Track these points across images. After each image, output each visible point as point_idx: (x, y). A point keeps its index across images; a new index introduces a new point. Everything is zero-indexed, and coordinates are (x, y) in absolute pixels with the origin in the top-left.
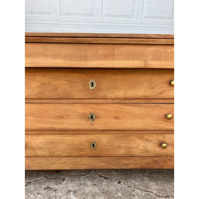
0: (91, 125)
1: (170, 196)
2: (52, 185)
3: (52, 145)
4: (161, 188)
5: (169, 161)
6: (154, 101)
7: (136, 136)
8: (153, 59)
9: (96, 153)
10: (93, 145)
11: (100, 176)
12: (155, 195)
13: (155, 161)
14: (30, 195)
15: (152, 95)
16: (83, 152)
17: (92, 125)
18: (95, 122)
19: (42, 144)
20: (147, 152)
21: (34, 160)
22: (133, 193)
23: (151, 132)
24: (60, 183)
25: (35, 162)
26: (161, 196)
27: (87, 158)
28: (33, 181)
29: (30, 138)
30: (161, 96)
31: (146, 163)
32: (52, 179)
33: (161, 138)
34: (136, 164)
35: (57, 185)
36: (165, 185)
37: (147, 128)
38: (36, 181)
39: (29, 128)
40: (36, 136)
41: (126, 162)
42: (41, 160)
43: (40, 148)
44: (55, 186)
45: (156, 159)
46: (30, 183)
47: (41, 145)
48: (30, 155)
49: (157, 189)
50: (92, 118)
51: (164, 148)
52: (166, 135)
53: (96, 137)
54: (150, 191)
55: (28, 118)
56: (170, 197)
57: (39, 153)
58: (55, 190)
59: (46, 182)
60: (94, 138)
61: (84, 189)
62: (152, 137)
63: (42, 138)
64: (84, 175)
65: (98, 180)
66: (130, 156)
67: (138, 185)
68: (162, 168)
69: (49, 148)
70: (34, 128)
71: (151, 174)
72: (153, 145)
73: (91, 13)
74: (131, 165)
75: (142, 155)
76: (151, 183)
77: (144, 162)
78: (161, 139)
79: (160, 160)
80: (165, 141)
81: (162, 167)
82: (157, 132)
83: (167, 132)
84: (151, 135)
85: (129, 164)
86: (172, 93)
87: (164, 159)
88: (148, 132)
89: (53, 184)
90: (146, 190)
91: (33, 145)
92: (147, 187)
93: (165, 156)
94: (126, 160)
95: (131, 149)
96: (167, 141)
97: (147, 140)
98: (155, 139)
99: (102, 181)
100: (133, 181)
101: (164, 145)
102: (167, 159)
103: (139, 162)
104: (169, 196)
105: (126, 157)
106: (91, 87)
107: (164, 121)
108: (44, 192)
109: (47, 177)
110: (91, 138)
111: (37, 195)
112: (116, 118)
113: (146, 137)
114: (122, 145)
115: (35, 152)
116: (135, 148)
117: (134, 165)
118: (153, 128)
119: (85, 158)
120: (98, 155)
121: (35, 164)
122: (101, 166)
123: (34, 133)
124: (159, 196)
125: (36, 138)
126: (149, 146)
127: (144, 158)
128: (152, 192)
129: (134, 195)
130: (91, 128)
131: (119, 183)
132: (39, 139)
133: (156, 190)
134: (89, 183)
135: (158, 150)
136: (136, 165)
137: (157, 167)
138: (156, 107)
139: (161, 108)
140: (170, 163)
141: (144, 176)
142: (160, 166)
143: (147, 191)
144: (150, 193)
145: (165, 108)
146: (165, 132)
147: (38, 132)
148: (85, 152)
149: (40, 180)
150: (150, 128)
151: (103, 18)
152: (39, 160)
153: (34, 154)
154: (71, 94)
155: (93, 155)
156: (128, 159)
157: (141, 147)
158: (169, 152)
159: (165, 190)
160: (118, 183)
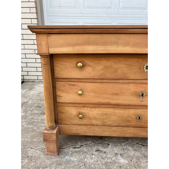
0: (140, 102)
2: (101, 149)
3: (105, 117)
9: (141, 124)
10: (139, 117)
14: (86, 155)
16: (130, 123)
17: (142, 101)
19: (98, 115)
21: (90, 128)
24: (107, 147)
25: (90, 129)
27: (133, 128)
28: (85, 145)
29: (89, 110)
32: (99, 143)
35: (105, 148)
38: (86, 144)
39: (90, 102)
40: (94, 109)
42: (96, 128)
43: (95, 118)
44: (103, 149)
46: (82, 145)
47: (97, 116)
48: (87, 123)
50: (142, 96)
53: (143, 111)
55: (90, 94)
57: (94, 122)
58: (105, 152)
59: (95, 145)
60: (141, 112)
61: (128, 153)
63: (98, 110)
69: (103, 119)
70: (94, 102)
89: (101, 147)
91: (90, 116)
106: (145, 70)
108: (96, 153)
109: (94, 142)
110: (139, 112)
111: (91, 155)
115: (91, 121)
119: (131, 128)
120: (143, 126)
121: (90, 130)
122: (143, 135)
123: (93, 106)
125: (93, 110)
130: (141, 104)
132: (96, 111)
147: (96, 106)
148: (132, 123)
149: (89, 144)
151: (120, 10)
152: (94, 128)
153: (90, 123)
154: (128, 75)
155: (138, 126)
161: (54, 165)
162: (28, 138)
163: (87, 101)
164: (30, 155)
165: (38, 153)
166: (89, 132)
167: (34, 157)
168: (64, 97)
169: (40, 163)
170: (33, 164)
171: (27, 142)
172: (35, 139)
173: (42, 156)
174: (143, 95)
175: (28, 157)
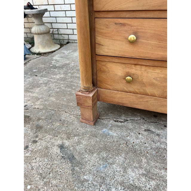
2: (152, 129)
14: (131, 133)
19: (157, 80)
21: (142, 98)
24: (162, 129)
25: (141, 100)
28: (130, 120)
29: (143, 70)
32: (151, 122)
35: (159, 129)
38: (132, 120)
39: (147, 57)
40: (152, 69)
42: (149, 99)
43: (152, 85)
44: (156, 130)
46: (127, 120)
47: (154, 81)
48: (137, 91)
55: (150, 42)
57: (149, 90)
58: (158, 135)
59: (145, 123)
63: (159, 72)
69: (164, 87)
70: (153, 57)
89: (153, 127)
91: (144, 80)
108: (146, 133)
109: (144, 119)
111: (138, 134)
115: (144, 88)
121: (140, 102)
123: (151, 63)
125: (151, 71)
132: (155, 73)
147: (156, 63)
149: (137, 120)
152: (147, 98)
153: (142, 90)
161: (88, 136)
162: (63, 100)
163: (142, 55)
164: (63, 119)
165: (72, 119)
166: (138, 104)
167: (67, 122)
168: (106, 46)
169: (72, 130)
170: (64, 129)
171: (63, 105)
172: (72, 104)
173: (76, 122)
175: (60, 120)
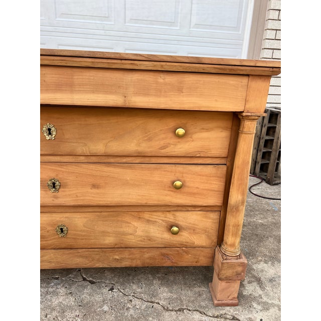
0: (53, 199)
1: (185, 309)
4: (175, 296)
5: (184, 254)
6: (154, 160)
7: (131, 214)
8: (137, 94)
9: (67, 242)
10: (62, 229)
11: (84, 279)
12: (162, 308)
13: (164, 255)
15: (149, 150)
16: (46, 241)
17: (56, 197)
18: (61, 193)
20: (150, 240)
22: (129, 305)
23: (153, 209)
26: (171, 308)
27: (53, 251)
30: (164, 152)
31: (150, 258)
33: (170, 217)
34: (134, 259)
36: (183, 292)
37: (145, 202)
41: (117, 257)
45: (164, 251)
49: (169, 298)
50: (54, 187)
51: (175, 233)
52: (178, 214)
53: (66, 218)
54: (156, 301)
56: (185, 311)
60: (62, 219)
61: (51, 300)
62: (155, 217)
64: (57, 279)
65: (78, 286)
66: (123, 246)
67: (141, 293)
68: (175, 265)
71: (166, 275)
72: (159, 229)
73: (107, 16)
74: (127, 261)
75: (142, 244)
76: (162, 289)
77: (147, 255)
78: (171, 220)
79: (171, 253)
80: (176, 222)
81: (176, 263)
82: (162, 209)
83: (179, 208)
84: (155, 214)
85: (122, 259)
86: (180, 148)
87: (178, 251)
88: (150, 209)
90: (149, 300)
92: (153, 294)
93: (179, 246)
94: (117, 253)
95: (124, 235)
96: (180, 223)
97: (148, 221)
98: (161, 220)
99: (85, 287)
100: (134, 287)
101: (175, 229)
102: (181, 251)
103: (138, 256)
104: (183, 310)
105: (116, 249)
106: (47, 136)
107: (172, 191)
110: (58, 219)
112: (94, 186)
113: (147, 216)
114: (109, 230)
116: (131, 234)
117: (130, 261)
118: (156, 203)
119: (50, 251)
120: (70, 245)
122: (77, 264)
124: (168, 310)
126: (152, 230)
127: (145, 250)
128: (159, 304)
129: (128, 309)
130: (54, 202)
131: (112, 289)
133: (166, 299)
134: (62, 291)
135: (167, 236)
136: (135, 261)
137: (168, 263)
138: (156, 169)
139: (164, 171)
140: (187, 257)
141: (154, 278)
142: (172, 262)
143: (152, 302)
144: (155, 305)
145: (171, 172)
146: (175, 209)
148: (48, 242)
150: (151, 202)
151: (127, 24)
155: (63, 246)
156: (120, 251)
157: (139, 233)
158: (184, 241)
159: (180, 299)
160: (109, 291)
174: (54, 185)
